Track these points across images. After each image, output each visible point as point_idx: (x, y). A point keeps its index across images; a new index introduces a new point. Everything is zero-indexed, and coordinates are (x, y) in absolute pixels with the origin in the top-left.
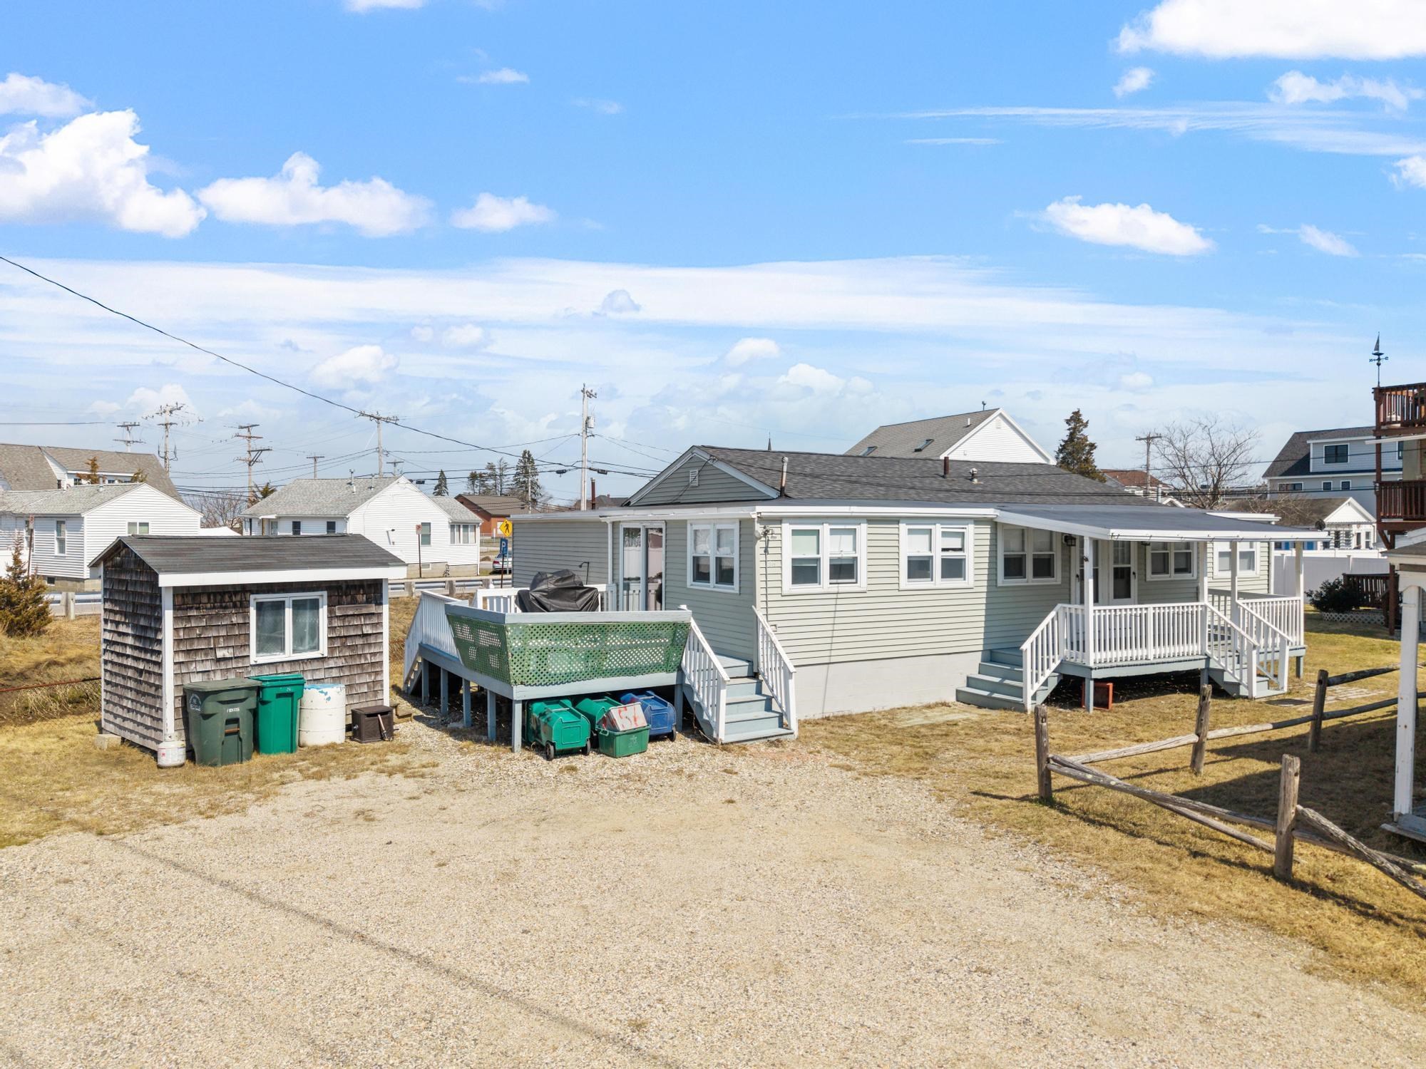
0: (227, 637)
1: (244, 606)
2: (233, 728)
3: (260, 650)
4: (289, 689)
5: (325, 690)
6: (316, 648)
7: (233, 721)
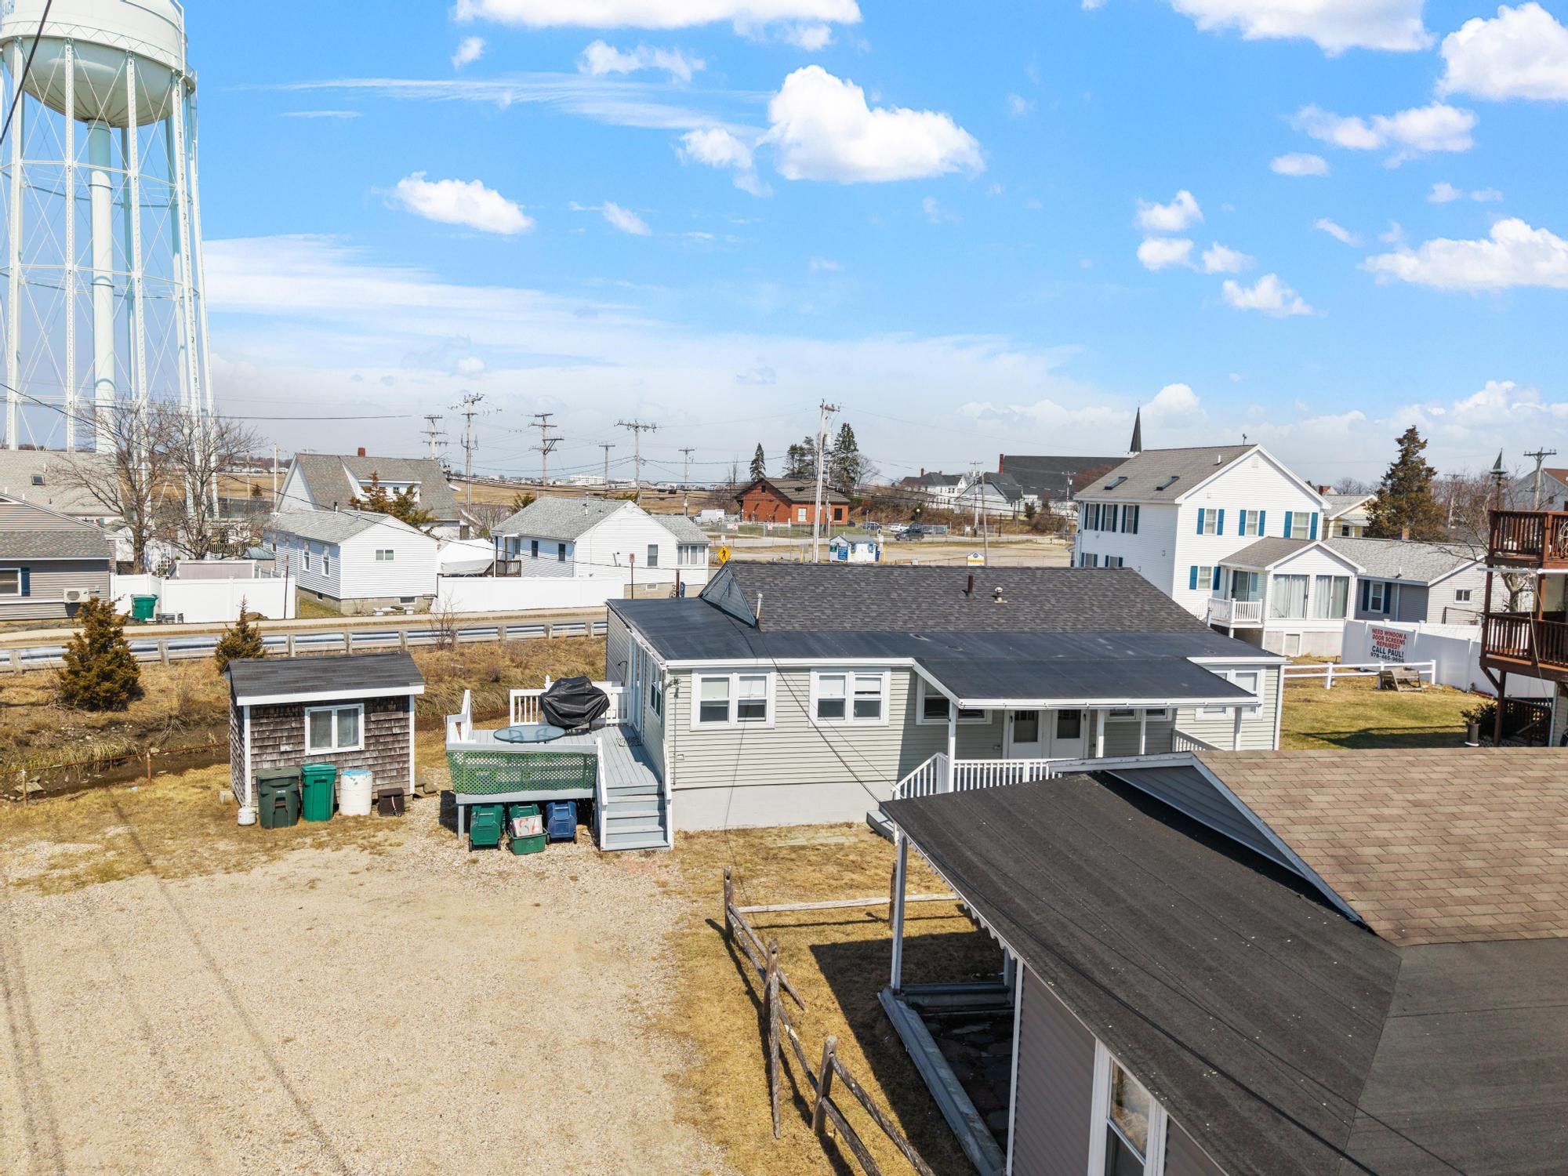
0: (289, 737)
1: (301, 715)
2: (281, 803)
3: (313, 745)
4: (323, 778)
5: (354, 777)
6: (356, 743)
7: (281, 799)
